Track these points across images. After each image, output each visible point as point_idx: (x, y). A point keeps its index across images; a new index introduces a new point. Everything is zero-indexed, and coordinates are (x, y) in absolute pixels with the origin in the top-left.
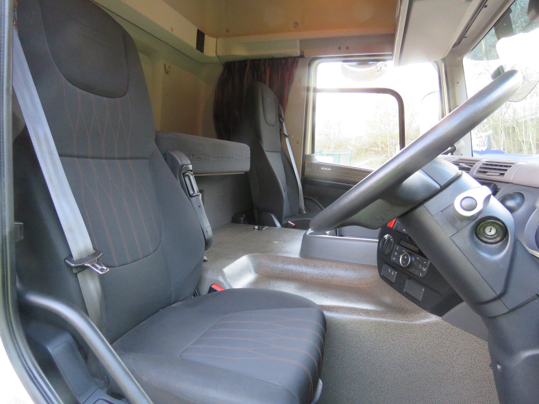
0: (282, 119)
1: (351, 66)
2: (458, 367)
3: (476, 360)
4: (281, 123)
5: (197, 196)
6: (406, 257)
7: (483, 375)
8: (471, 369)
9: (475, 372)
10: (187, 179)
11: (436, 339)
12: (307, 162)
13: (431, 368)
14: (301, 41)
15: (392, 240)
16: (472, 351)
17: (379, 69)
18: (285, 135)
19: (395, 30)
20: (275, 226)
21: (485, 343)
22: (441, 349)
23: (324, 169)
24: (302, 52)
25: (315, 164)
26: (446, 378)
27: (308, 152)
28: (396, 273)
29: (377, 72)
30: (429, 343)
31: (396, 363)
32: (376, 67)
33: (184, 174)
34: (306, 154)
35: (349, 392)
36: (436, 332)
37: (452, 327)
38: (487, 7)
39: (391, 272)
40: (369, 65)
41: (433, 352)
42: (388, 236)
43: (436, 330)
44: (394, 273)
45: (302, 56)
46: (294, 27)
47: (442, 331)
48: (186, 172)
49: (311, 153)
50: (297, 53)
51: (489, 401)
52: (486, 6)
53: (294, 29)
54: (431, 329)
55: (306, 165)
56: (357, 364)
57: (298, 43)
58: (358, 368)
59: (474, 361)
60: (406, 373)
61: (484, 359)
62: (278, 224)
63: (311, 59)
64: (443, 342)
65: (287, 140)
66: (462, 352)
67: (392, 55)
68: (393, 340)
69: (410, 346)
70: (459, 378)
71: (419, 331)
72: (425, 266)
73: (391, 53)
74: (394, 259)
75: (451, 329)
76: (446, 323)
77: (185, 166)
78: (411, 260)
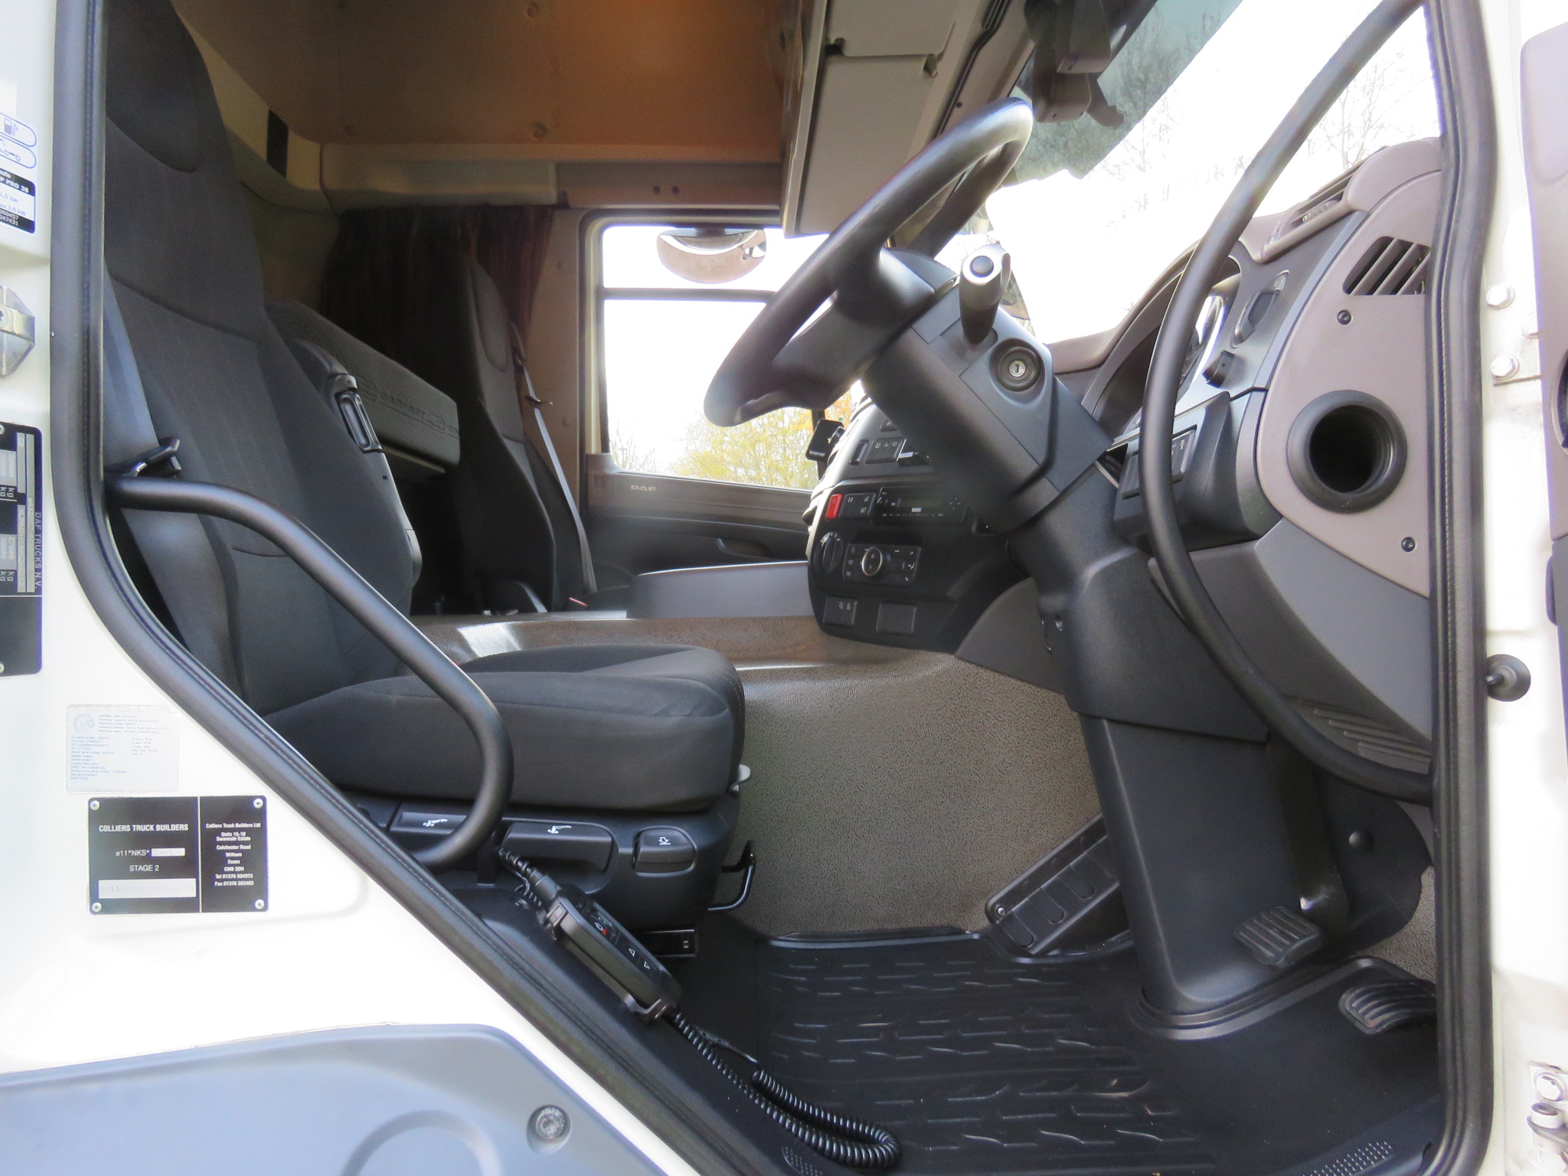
0: (521, 358)
1: (679, 238)
2: (995, 750)
3: (1025, 730)
4: (519, 371)
5: (376, 453)
6: (873, 556)
7: (1041, 758)
8: (1019, 749)
9: (1026, 753)
10: (348, 408)
11: (950, 701)
12: (592, 472)
13: (947, 765)
14: (560, 167)
15: (839, 540)
16: (1017, 713)
17: (747, 251)
18: (530, 399)
19: (784, 154)
20: (534, 610)
21: (1036, 692)
22: (962, 721)
23: (637, 487)
24: (562, 195)
25: (614, 476)
26: (976, 778)
27: (594, 448)
28: (856, 603)
29: (744, 259)
30: (939, 712)
31: (880, 767)
32: (741, 246)
33: (338, 395)
34: (587, 452)
35: (790, 855)
36: (948, 687)
37: (976, 670)
38: (962, 107)
39: (845, 606)
40: (727, 237)
41: (948, 729)
42: (830, 537)
43: (949, 681)
44: (852, 605)
45: (563, 205)
46: (536, 135)
47: (958, 682)
48: (342, 393)
49: (600, 450)
50: (550, 195)
51: (1057, 808)
52: (959, 105)
53: (534, 138)
54: (939, 683)
55: (592, 481)
56: (802, 786)
57: (551, 169)
58: (804, 794)
59: (1022, 733)
60: (901, 785)
61: (1039, 724)
62: (541, 608)
63: (584, 213)
64: (963, 704)
65: (537, 413)
66: (999, 719)
67: (777, 213)
68: (870, 719)
69: (903, 725)
70: (1000, 773)
71: (917, 691)
72: (911, 560)
73: (775, 207)
74: (849, 574)
75: (974, 675)
76: (963, 665)
77: (339, 377)
78: (885, 560)
